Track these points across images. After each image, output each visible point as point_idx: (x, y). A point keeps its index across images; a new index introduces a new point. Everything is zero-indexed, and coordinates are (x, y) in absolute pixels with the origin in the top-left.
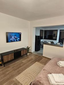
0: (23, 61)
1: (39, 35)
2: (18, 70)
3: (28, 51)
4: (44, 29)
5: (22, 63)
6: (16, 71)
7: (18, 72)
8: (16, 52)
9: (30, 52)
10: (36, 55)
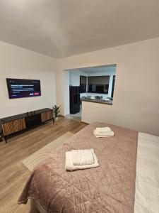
0: (44, 132)
1: (79, 85)
2: (30, 147)
3: (56, 113)
4: (86, 75)
5: (43, 134)
6: (27, 149)
7: (30, 150)
8: (30, 115)
9: (60, 116)
10: (71, 121)
